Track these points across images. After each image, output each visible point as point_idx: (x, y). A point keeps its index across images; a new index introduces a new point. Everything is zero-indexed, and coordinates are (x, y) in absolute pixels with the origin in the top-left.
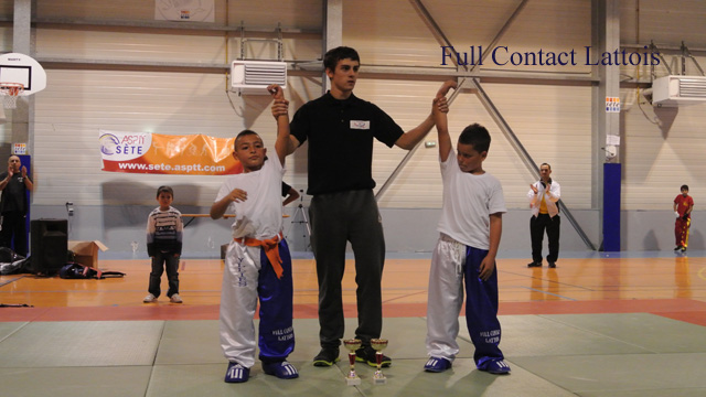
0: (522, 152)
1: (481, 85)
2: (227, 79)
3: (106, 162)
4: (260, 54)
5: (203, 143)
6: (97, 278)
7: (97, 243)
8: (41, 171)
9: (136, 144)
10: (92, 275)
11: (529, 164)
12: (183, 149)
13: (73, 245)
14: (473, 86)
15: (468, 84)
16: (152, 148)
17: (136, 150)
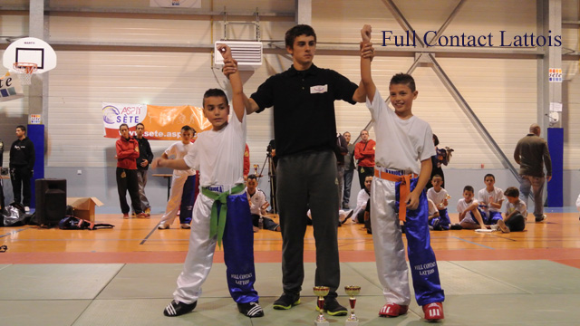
0: (473, 118)
1: (436, 59)
2: (213, 57)
3: (108, 130)
4: (241, 35)
5: (191, 113)
6: (90, 229)
7: (94, 199)
8: (54, 139)
9: (134, 114)
10: (85, 226)
11: (480, 129)
12: (174, 118)
13: (71, 201)
14: (429, 60)
15: (425, 58)
16: (147, 117)
17: (133, 119)
